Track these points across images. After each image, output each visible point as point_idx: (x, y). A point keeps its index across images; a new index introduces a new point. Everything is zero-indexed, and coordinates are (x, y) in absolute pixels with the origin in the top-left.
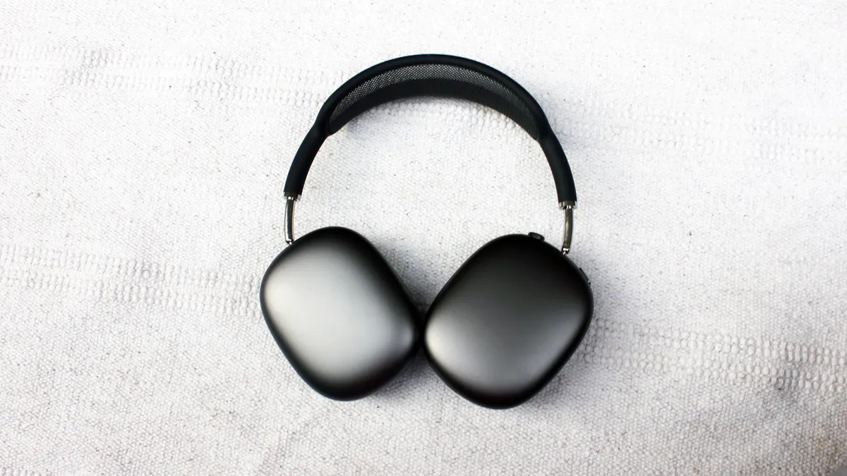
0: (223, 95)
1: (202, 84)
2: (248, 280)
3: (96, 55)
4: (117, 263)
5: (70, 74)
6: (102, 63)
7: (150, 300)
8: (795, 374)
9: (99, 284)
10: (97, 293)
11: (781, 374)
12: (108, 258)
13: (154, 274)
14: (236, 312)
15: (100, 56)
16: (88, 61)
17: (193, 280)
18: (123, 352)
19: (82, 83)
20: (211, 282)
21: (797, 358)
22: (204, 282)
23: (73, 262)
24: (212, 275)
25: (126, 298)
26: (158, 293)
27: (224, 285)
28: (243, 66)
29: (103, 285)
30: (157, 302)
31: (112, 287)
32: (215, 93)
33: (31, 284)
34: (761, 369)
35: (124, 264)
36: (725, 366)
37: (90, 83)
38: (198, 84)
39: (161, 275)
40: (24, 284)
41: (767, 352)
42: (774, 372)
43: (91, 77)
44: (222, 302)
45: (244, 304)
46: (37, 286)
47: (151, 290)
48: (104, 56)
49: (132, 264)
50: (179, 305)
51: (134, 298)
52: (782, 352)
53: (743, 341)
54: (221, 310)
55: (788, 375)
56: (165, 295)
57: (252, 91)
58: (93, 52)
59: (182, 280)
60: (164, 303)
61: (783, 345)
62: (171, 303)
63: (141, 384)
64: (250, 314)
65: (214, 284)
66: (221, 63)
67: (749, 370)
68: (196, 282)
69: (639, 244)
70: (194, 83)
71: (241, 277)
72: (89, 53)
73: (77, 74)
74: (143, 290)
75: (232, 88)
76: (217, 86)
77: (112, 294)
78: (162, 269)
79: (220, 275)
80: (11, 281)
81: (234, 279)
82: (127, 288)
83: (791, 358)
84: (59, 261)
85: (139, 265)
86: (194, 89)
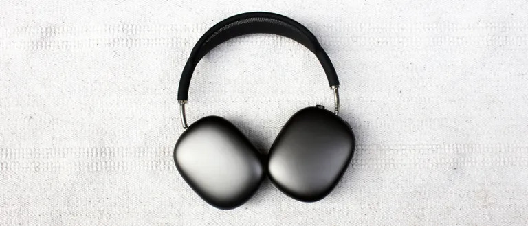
0: (129, 45)
1: (116, 40)
2: (162, 149)
3: (49, 30)
4: (86, 151)
5: (35, 43)
6: (53, 34)
7: (108, 169)
8: (462, 159)
9: (78, 164)
10: (78, 170)
11: (455, 161)
12: (80, 148)
13: (108, 154)
14: (159, 168)
15: (51, 31)
16: (44, 34)
17: (131, 154)
18: (98, 200)
19: (44, 48)
20: (141, 154)
21: (463, 151)
22: (137, 154)
23: (59, 154)
24: (142, 150)
25: (95, 169)
26: (112, 164)
27: (149, 155)
28: (138, 27)
29: (80, 165)
30: (113, 169)
31: (86, 164)
32: (125, 45)
33: (37, 169)
34: (445, 159)
35: (90, 151)
36: (426, 161)
37: (48, 48)
38: (114, 41)
39: (112, 154)
40: (33, 169)
41: (447, 151)
42: (451, 160)
43: (48, 44)
44: (150, 163)
45: (162, 163)
46: (41, 169)
47: (108, 163)
48: (53, 30)
49: (95, 150)
50: (126, 169)
51: (99, 169)
52: (455, 150)
53: (434, 147)
54: (150, 169)
55: (459, 161)
56: (117, 165)
57: (146, 41)
58: (47, 29)
59: (125, 154)
60: (116, 168)
61: (455, 146)
62: (121, 168)
63: (112, 215)
64: (167, 168)
65: (144, 155)
66: (125, 26)
67: (439, 161)
68: (133, 155)
69: (374, 101)
70: (112, 41)
71: (158, 148)
72: (44, 29)
73: (39, 43)
74: (104, 163)
75: (134, 41)
76: (125, 41)
77: (86, 168)
78: (112, 150)
79: (146, 149)
80: (25, 169)
81: (154, 149)
82: (95, 164)
83: (459, 152)
84: (51, 154)
85: (99, 150)
86: (112, 45)
